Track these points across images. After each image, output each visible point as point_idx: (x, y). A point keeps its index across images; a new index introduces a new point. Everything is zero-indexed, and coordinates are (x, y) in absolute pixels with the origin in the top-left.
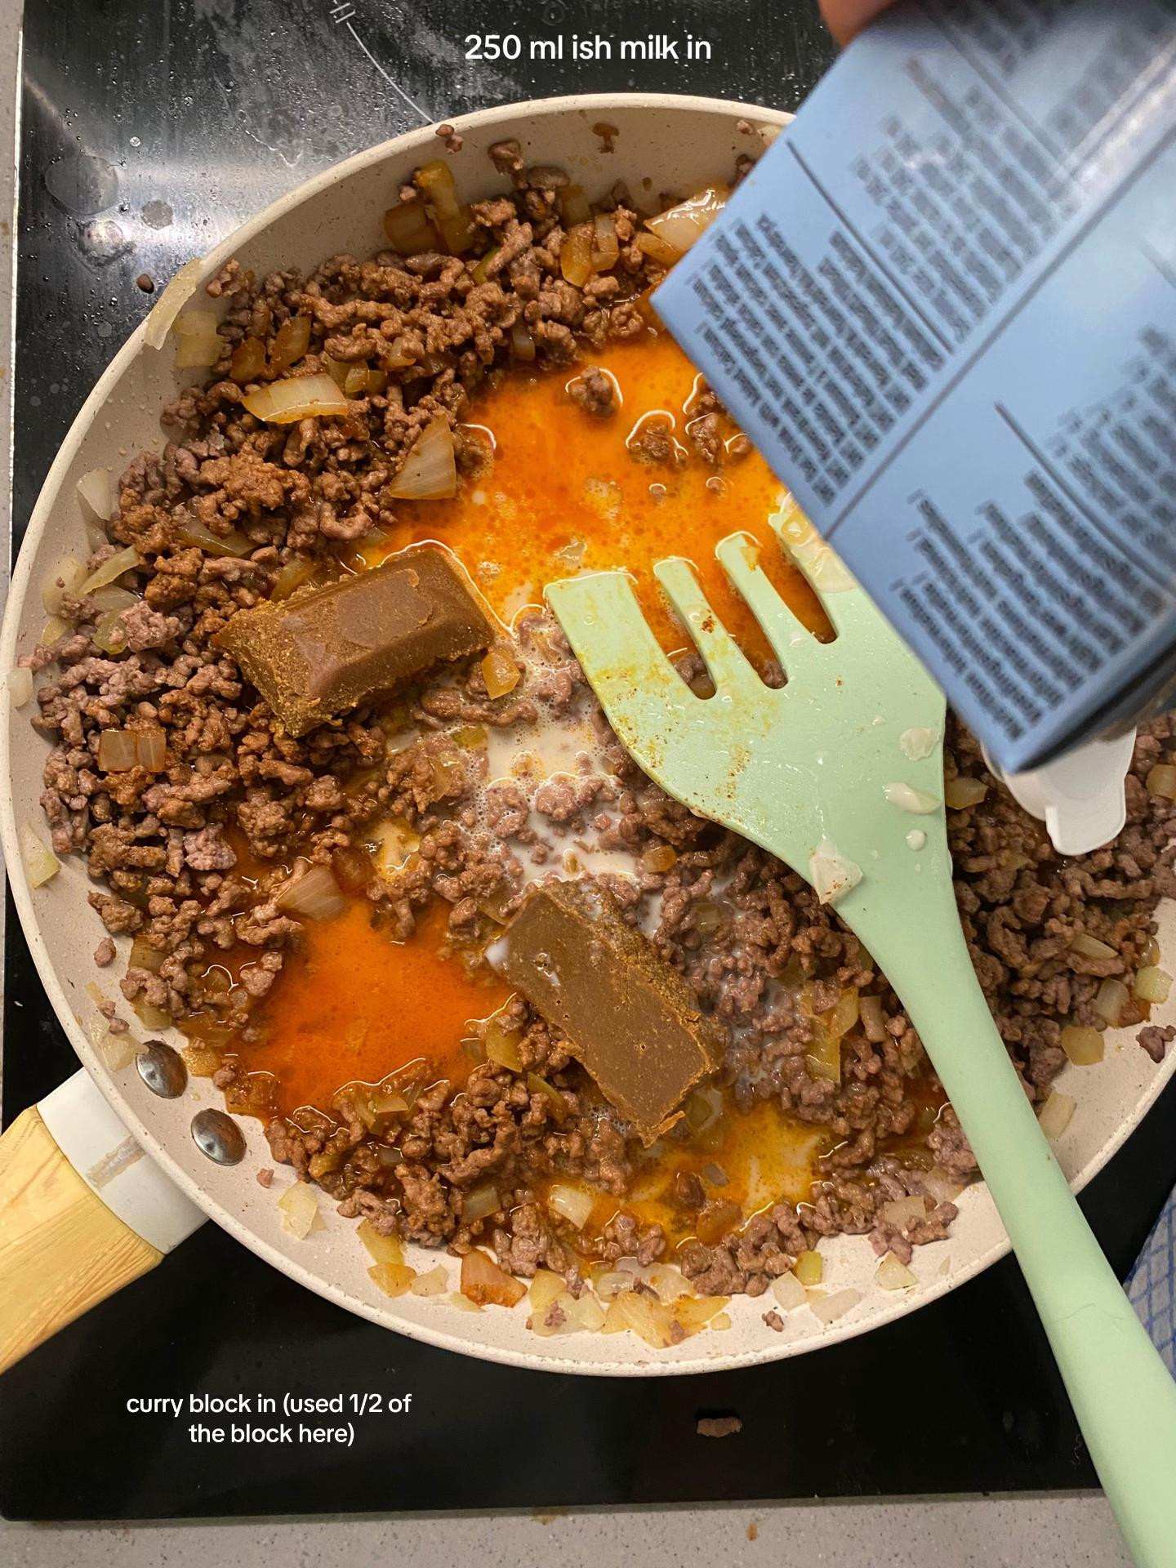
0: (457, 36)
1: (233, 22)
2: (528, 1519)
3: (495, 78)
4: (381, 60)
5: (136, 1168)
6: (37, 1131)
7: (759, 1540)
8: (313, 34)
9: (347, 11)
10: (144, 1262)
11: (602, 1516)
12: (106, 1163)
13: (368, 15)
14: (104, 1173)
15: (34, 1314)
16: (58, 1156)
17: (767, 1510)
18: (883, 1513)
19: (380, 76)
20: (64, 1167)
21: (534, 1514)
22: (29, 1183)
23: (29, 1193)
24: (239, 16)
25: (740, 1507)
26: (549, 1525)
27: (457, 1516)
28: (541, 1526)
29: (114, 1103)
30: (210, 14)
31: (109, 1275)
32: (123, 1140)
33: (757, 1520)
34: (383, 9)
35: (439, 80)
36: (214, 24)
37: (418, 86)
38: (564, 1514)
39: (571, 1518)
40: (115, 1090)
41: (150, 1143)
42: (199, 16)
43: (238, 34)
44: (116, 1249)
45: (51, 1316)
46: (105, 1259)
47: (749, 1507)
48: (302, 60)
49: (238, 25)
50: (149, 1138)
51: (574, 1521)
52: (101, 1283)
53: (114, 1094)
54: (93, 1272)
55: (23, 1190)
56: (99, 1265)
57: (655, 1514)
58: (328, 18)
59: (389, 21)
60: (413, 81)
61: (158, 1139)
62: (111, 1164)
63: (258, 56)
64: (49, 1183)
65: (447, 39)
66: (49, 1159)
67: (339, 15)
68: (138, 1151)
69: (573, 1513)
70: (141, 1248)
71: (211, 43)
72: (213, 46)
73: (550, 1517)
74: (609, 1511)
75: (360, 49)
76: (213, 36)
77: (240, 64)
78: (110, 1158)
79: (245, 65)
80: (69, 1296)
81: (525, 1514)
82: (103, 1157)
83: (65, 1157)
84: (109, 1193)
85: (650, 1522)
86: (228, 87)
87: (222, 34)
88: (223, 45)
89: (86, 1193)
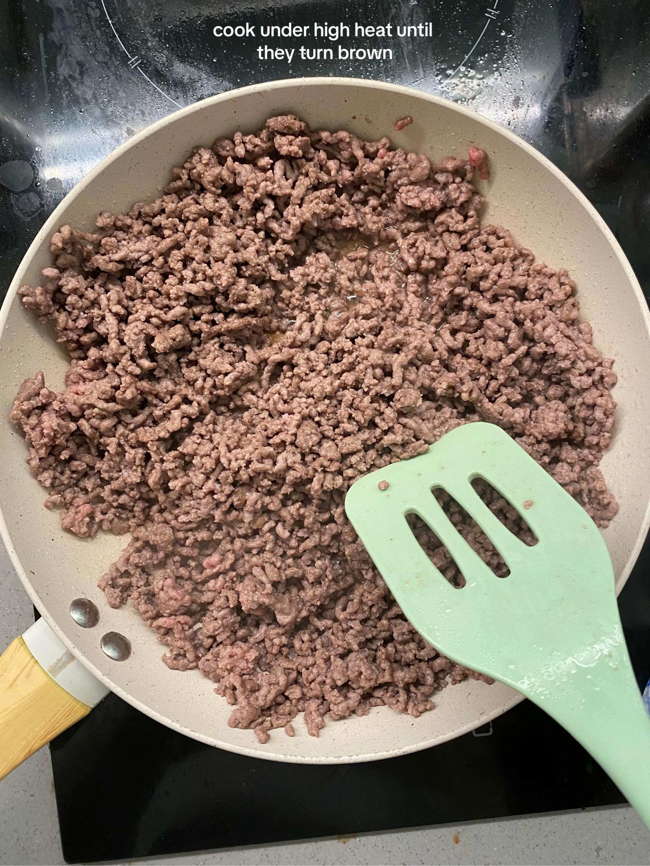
0: (195, 64)
1: (78, 77)
2: (335, 842)
3: (218, 82)
4: (157, 82)
5: (72, 665)
6: (22, 648)
7: (460, 843)
8: (121, 76)
9: (137, 60)
10: (80, 713)
11: (375, 837)
12: (57, 664)
13: (147, 60)
14: (56, 669)
15: (24, 743)
16: (32, 662)
17: (463, 827)
18: (527, 823)
19: (158, 92)
20: (36, 667)
21: (339, 839)
22: (19, 676)
23: (18, 681)
24: (81, 74)
25: (449, 827)
26: (347, 844)
27: (298, 843)
28: (343, 844)
29: (57, 633)
30: (67, 76)
31: (62, 721)
32: (64, 651)
33: (458, 832)
34: (155, 56)
35: (189, 89)
36: (70, 80)
37: (179, 94)
38: (354, 837)
39: (358, 839)
40: (57, 626)
41: (77, 653)
42: (62, 78)
43: (82, 83)
44: (65, 707)
45: (32, 744)
46: (60, 712)
47: (453, 826)
48: (117, 91)
49: (82, 79)
50: (76, 649)
51: (360, 841)
52: (58, 725)
53: (57, 628)
54: (53, 720)
55: (15, 680)
56: (57, 716)
57: (402, 834)
58: (127, 66)
59: (158, 62)
60: (175, 91)
61: (80, 650)
62: (60, 664)
63: (94, 93)
64: (28, 676)
65: (190, 66)
66: (29, 662)
67: (132, 63)
68: (72, 657)
69: (359, 836)
70: (78, 706)
71: (69, 91)
72: (71, 92)
73: (347, 840)
74: (378, 834)
75: (145, 80)
76: (70, 86)
77: (85, 99)
78: (59, 661)
79: (88, 98)
80: (42, 732)
81: (334, 839)
82: (55, 661)
83: (36, 662)
84: (59, 678)
85: (400, 838)
86: (81, 112)
87: (74, 85)
88: (75, 90)
89: (46, 679)
